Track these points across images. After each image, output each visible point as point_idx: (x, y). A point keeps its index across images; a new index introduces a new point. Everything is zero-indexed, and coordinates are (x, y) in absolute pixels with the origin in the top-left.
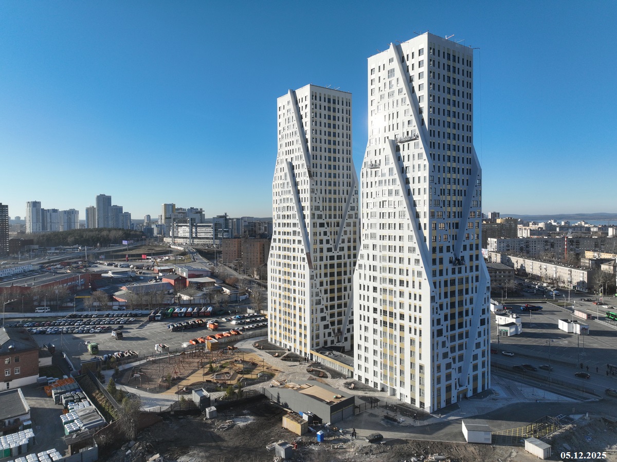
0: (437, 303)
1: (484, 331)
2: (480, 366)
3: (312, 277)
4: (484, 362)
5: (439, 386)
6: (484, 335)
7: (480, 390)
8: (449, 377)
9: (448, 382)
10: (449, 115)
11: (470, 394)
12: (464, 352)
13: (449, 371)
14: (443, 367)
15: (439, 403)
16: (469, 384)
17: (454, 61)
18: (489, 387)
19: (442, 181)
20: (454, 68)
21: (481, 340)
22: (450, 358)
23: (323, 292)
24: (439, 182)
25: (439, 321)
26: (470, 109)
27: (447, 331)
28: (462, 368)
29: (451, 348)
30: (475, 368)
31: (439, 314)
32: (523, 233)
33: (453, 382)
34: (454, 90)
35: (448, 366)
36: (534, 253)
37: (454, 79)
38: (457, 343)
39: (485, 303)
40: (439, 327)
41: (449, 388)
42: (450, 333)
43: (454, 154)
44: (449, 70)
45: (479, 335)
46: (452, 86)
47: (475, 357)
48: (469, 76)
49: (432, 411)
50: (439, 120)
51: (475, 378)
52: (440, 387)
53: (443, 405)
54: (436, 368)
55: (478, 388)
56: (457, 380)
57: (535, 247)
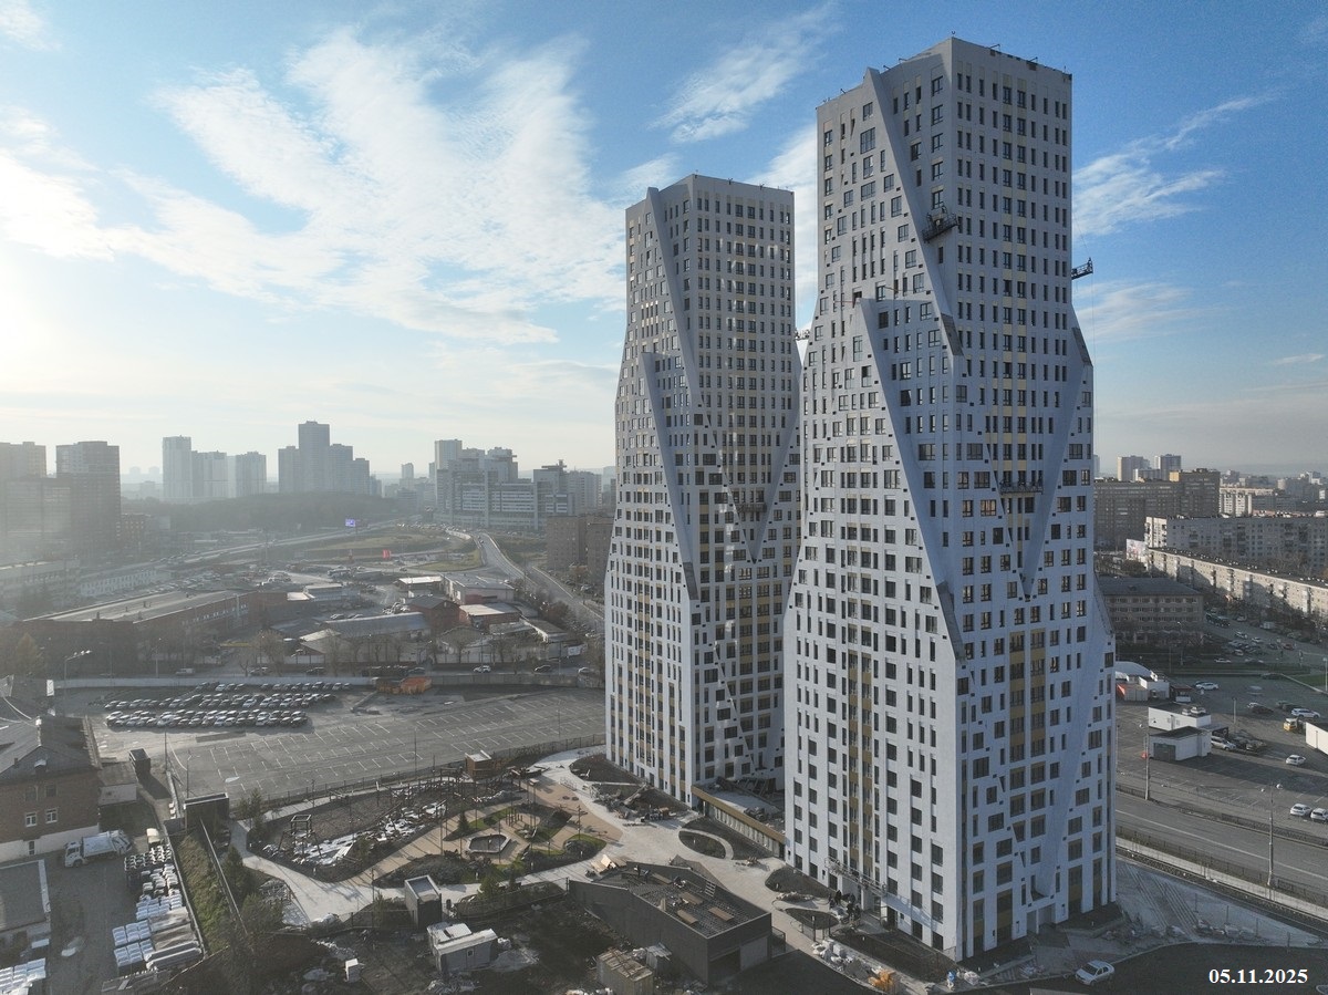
0: (973, 695)
1: (1100, 760)
2: (1087, 846)
3: (695, 619)
4: (1100, 838)
5: (978, 896)
6: (1100, 771)
7: (1087, 904)
8: (1004, 873)
9: (1005, 887)
10: (1008, 237)
11: (1061, 915)
12: (1046, 811)
13: (1004, 859)
14: (990, 852)
15: (979, 940)
16: (1058, 890)
17: (1022, 104)
18: (1113, 899)
19: (989, 396)
20: (1022, 121)
21: (1090, 783)
22: (1009, 829)
23: (724, 651)
24: (982, 399)
25: (979, 740)
26: (1064, 220)
27: (1002, 762)
28: (1042, 851)
29: (1012, 803)
30: (1075, 850)
31: (980, 723)
32: (1235, 504)
33: (1015, 886)
34: (1022, 176)
35: (1004, 848)
36: (1256, 551)
37: (1022, 149)
38: (1028, 789)
39: (1101, 693)
40: (981, 754)
41: (1004, 903)
42: (1010, 766)
43: (1021, 330)
44: (1008, 128)
45: (1086, 770)
46: (1015, 167)
47: (1075, 826)
48: (1061, 141)
49: (960, 959)
50: (982, 250)
51: (1076, 875)
52: (983, 900)
53: (990, 942)
54: (971, 853)
55: (1084, 901)
56: (1028, 883)
57: (1260, 537)
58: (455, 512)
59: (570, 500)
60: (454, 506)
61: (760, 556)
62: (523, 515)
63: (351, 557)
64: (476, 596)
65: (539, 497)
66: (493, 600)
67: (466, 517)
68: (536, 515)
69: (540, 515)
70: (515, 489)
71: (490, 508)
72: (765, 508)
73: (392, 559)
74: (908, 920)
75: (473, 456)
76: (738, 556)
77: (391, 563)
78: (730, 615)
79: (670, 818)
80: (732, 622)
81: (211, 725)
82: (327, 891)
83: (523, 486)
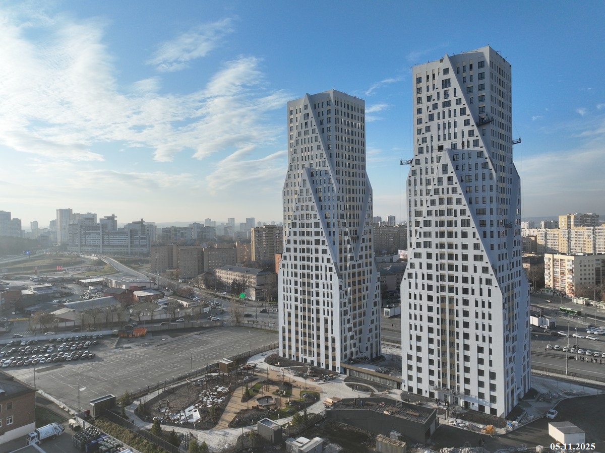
3: (340, 288)
49: (507, 417)
58: (81, 246)
59: (147, 238)
60: (81, 242)
61: (358, 259)
62: (121, 246)
63: (36, 270)
64: (135, 286)
65: (131, 237)
66: (143, 288)
67: (88, 248)
68: (129, 246)
69: (131, 246)
70: (117, 233)
71: (103, 243)
72: (358, 237)
73: (61, 271)
74: (476, 405)
75: (91, 217)
76: (352, 258)
77: (62, 273)
78: (349, 286)
79: (335, 378)
80: (350, 288)
81: (37, 363)
82: (209, 434)
83: (122, 231)
